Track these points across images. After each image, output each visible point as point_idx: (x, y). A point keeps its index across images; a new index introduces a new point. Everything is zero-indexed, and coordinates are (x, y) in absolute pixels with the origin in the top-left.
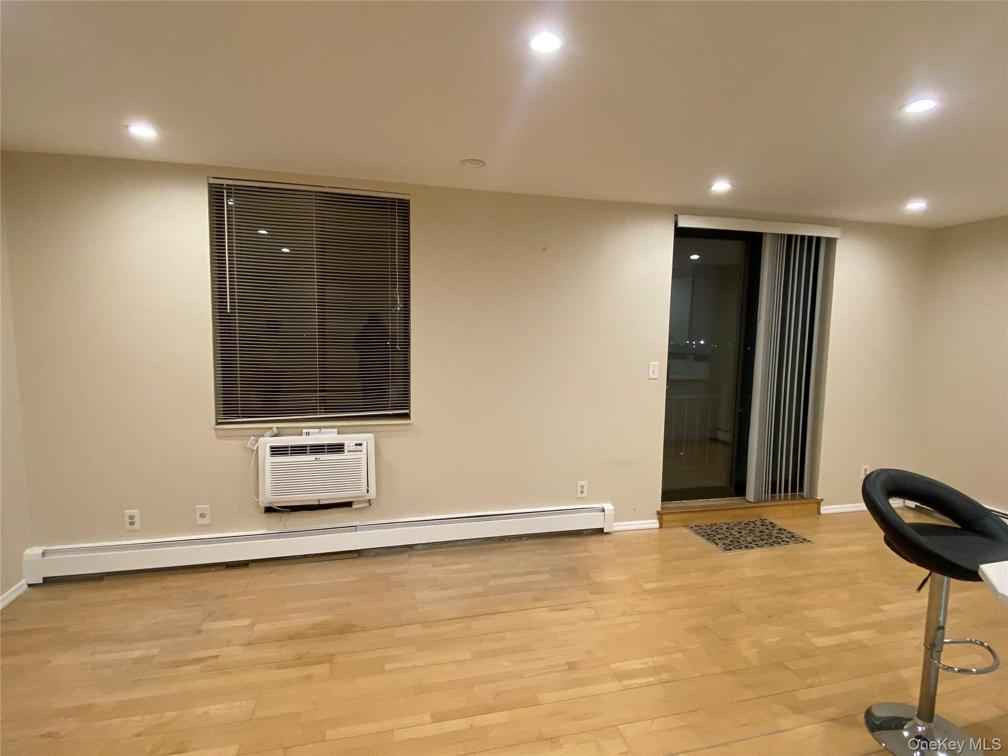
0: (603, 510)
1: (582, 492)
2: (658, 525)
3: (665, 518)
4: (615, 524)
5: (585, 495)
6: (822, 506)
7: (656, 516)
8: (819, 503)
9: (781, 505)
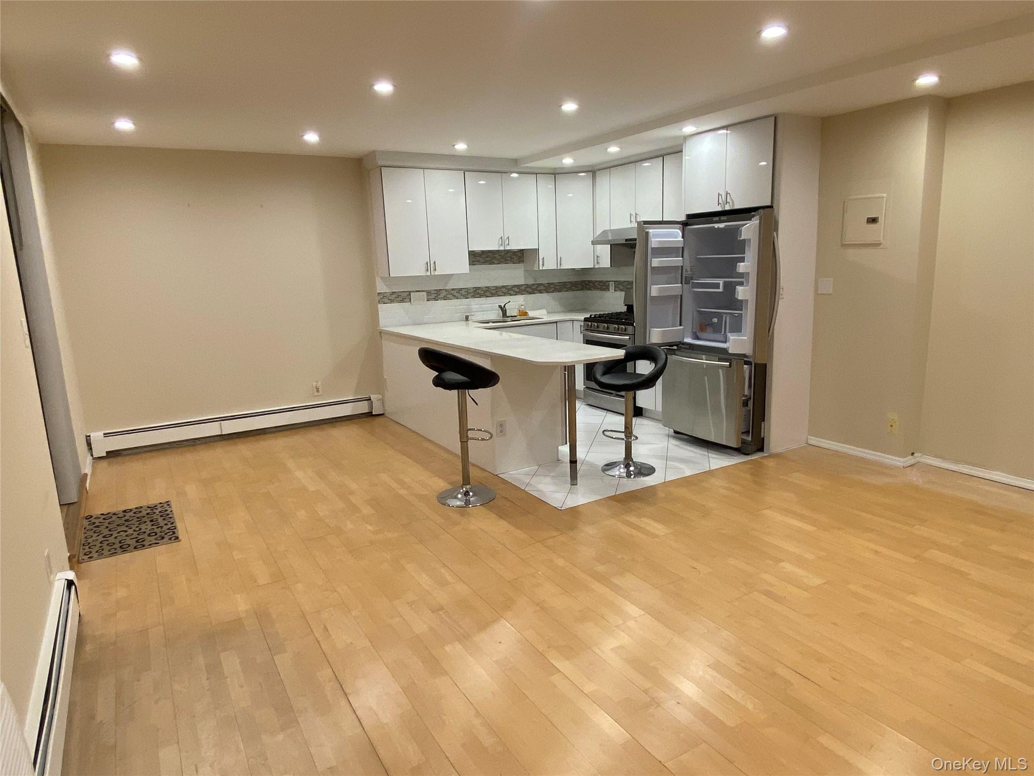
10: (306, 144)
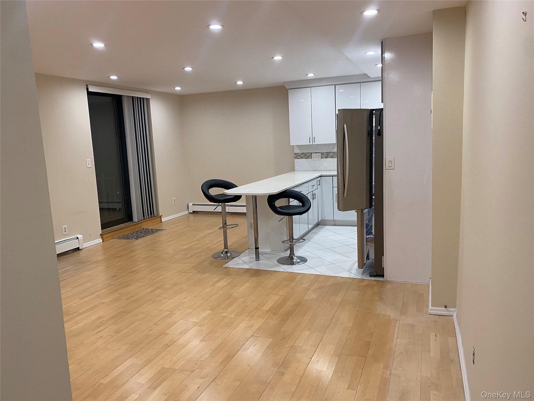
0: (78, 238)
1: (65, 231)
2: (102, 241)
3: (104, 236)
4: (84, 244)
5: (67, 232)
6: (162, 218)
7: (100, 237)
8: (161, 217)
9: (148, 221)
10: (238, 85)
